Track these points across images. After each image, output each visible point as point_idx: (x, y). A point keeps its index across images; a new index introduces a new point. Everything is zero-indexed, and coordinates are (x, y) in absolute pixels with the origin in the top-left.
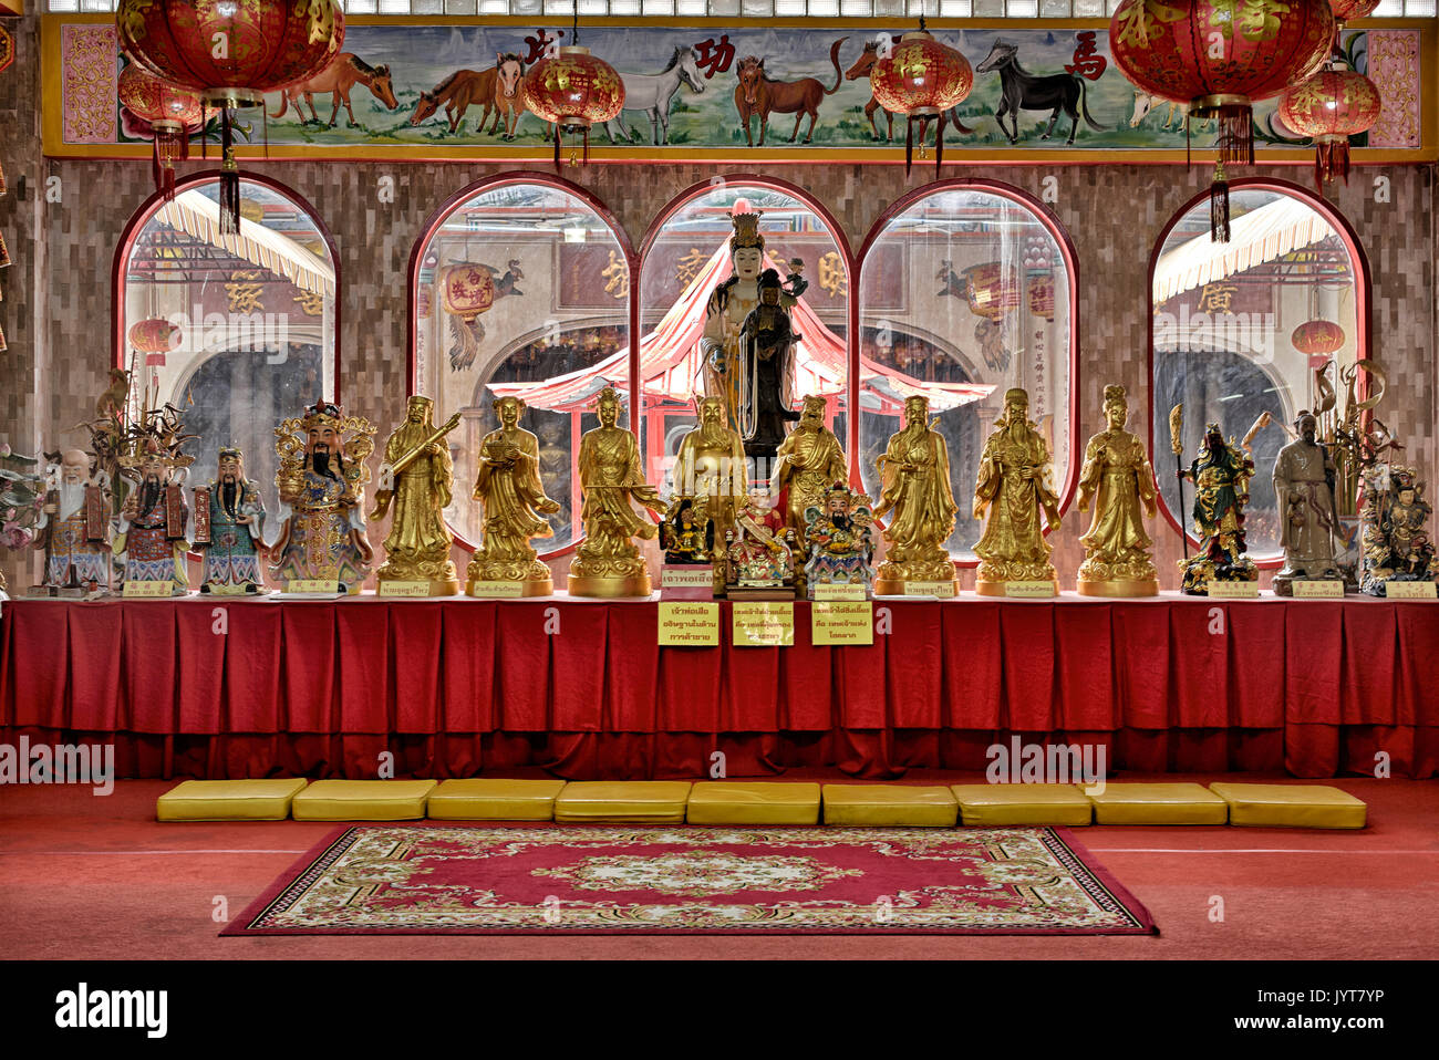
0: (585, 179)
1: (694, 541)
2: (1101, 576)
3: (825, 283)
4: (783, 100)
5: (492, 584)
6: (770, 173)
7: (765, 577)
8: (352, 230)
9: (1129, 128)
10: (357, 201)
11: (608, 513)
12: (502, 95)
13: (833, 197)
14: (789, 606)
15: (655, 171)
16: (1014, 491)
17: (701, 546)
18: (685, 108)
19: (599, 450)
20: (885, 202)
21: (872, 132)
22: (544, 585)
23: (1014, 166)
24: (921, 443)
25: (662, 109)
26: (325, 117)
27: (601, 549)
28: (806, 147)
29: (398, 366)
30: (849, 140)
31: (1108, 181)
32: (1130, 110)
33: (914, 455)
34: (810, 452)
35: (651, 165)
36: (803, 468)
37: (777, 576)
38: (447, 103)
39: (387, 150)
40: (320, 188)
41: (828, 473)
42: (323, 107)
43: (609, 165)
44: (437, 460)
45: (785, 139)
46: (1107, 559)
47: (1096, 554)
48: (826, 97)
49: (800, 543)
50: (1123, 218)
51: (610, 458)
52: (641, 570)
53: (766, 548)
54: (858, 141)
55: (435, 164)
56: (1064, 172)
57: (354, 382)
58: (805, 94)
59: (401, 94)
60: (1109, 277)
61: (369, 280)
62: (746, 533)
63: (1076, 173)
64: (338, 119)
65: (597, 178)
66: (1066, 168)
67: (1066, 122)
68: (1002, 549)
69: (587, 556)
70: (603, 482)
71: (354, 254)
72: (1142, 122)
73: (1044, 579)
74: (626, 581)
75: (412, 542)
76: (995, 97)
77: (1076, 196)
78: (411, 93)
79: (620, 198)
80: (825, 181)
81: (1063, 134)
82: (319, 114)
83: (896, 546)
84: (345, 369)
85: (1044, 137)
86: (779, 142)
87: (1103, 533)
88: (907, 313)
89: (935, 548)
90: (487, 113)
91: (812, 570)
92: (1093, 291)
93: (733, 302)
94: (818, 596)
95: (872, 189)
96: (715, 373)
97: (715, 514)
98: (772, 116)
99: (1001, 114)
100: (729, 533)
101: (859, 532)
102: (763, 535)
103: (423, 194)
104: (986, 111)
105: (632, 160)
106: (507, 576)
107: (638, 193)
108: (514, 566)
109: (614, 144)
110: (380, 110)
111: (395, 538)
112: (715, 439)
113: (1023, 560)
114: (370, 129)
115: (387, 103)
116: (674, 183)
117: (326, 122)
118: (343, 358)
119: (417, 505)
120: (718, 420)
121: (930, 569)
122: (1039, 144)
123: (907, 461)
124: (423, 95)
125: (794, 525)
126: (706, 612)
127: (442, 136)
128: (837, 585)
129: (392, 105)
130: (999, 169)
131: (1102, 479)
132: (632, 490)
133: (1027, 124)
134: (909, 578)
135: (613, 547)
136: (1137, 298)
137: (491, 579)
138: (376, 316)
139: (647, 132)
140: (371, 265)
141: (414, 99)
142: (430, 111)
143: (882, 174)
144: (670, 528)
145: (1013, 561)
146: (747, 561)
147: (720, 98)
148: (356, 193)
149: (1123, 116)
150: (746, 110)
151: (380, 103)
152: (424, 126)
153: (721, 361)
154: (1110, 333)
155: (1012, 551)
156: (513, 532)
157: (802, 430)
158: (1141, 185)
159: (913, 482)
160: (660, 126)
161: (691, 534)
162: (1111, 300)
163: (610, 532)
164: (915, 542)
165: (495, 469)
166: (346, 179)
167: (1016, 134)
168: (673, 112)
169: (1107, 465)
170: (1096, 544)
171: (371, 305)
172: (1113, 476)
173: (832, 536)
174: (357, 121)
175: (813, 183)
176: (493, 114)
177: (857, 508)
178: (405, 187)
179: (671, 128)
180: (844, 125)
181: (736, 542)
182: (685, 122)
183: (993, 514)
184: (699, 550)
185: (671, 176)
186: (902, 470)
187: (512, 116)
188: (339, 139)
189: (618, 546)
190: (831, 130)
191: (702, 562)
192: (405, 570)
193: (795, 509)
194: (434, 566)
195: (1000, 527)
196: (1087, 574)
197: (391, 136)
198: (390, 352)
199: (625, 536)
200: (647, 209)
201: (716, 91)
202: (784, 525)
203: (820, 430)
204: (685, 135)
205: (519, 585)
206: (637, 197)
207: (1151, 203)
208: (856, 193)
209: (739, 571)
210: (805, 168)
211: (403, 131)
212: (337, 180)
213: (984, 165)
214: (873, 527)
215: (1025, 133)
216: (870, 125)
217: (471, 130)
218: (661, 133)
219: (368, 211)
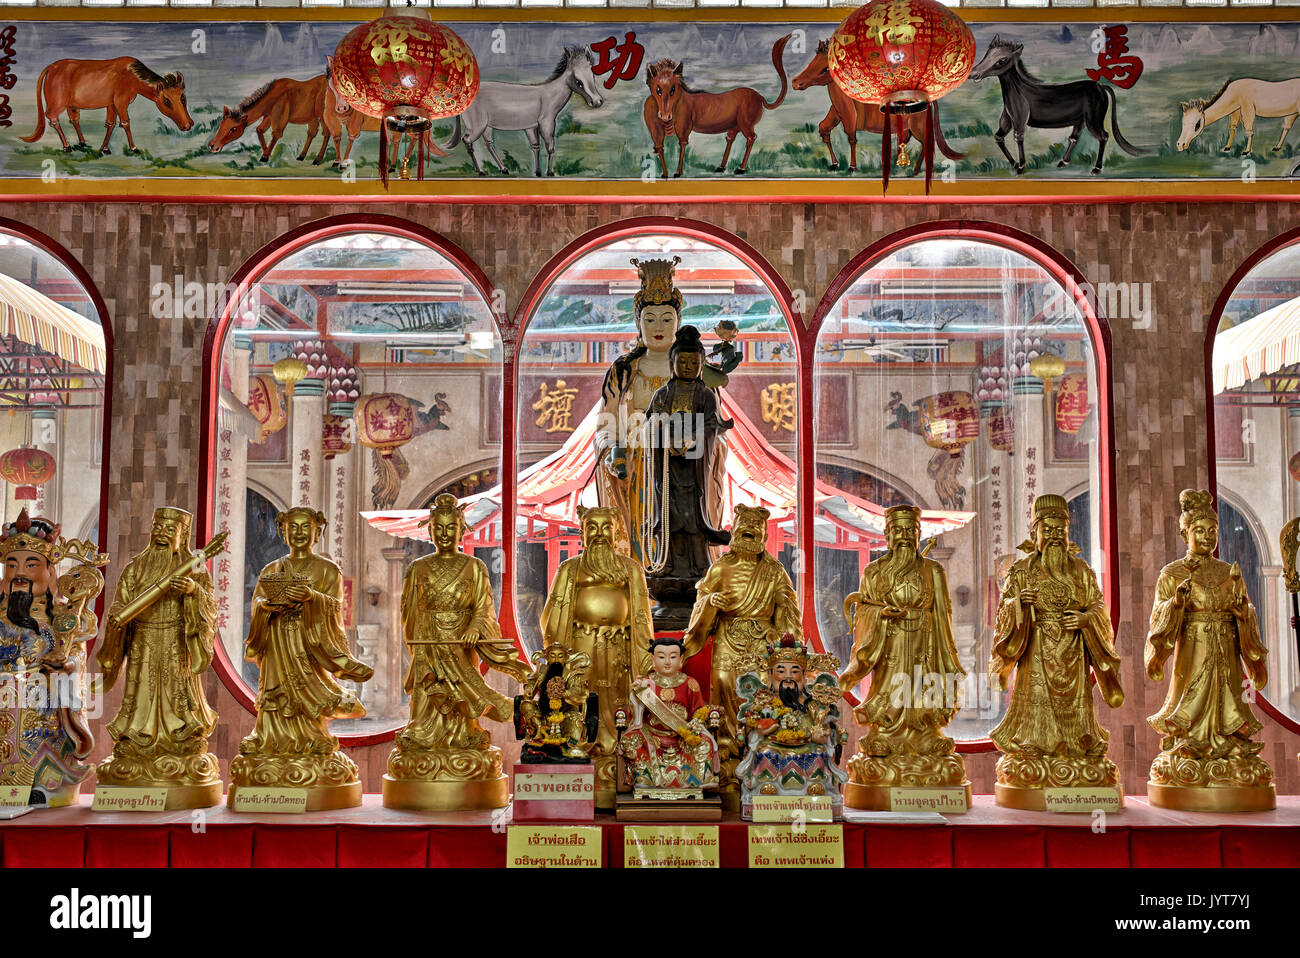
0: (444, 224)
1: (565, 727)
2: (1189, 778)
3: (767, 416)
4: (710, 115)
5: (261, 792)
6: (692, 214)
7: (675, 784)
8: (130, 293)
9: (1175, 151)
10: (138, 254)
11: (442, 682)
12: (333, 110)
13: (777, 244)
14: (713, 832)
15: (537, 212)
16: (1052, 647)
17: (577, 735)
18: (578, 128)
19: (430, 586)
20: (846, 252)
21: (829, 158)
22: (346, 792)
23: (1020, 204)
24: (911, 576)
25: (547, 128)
26: (94, 141)
27: (431, 738)
28: (739, 178)
29: (187, 475)
30: (798, 169)
31: (1148, 224)
32: (1177, 128)
33: (900, 594)
34: (745, 589)
35: (533, 204)
36: (734, 614)
37: (693, 782)
38: (258, 123)
39: (177, 185)
40: (90, 236)
41: (772, 621)
42: (92, 128)
43: (476, 205)
44: (189, 602)
45: (711, 169)
46: (1197, 752)
47: (1178, 744)
48: (767, 112)
49: (730, 728)
50: (1169, 273)
51: (447, 599)
52: (492, 768)
53: (677, 738)
54: (810, 169)
55: (244, 204)
56: (1087, 212)
57: (127, 495)
58: (738, 109)
59: (198, 111)
60: (1152, 352)
61: (151, 359)
62: (647, 713)
63: (1103, 213)
64: (112, 143)
65: (459, 223)
66: (1090, 206)
67: (1090, 143)
68: (1036, 736)
69: (411, 747)
70: (437, 636)
71: (131, 324)
72: (1193, 144)
73: (1102, 784)
74: (466, 787)
75: (149, 729)
76: (994, 111)
77: (1105, 244)
78: (210, 109)
79: (490, 249)
80: (766, 225)
81: (1086, 160)
82: (86, 137)
83: (876, 732)
84: (115, 478)
85: (1061, 164)
86: (703, 172)
87: (1188, 711)
88: (855, 447)
89: (934, 733)
90: (311, 135)
91: (749, 774)
92: (1130, 371)
93: (638, 381)
94: (757, 816)
95: (829, 235)
96: (613, 479)
97: (603, 683)
98: (695, 137)
99: (1001, 133)
100: (621, 714)
101: (821, 714)
102: (673, 718)
103: (226, 244)
104: (981, 129)
105: (505, 196)
106: (288, 779)
107: (515, 242)
108: (299, 763)
109: (482, 175)
110: (168, 132)
111: (125, 720)
112: (603, 570)
113: (1069, 753)
114: (155, 156)
115: (178, 121)
116: (562, 229)
117: (97, 147)
118: (112, 464)
119: (159, 669)
120: (608, 542)
121: (928, 768)
122: (1053, 173)
123: (890, 603)
124: (226, 112)
125: (723, 702)
126: (582, 842)
127: (250, 165)
128: (785, 797)
129: (185, 125)
130: (1001, 208)
131: (1183, 630)
132: (478, 647)
133: (1037, 146)
134: (896, 783)
135: (449, 733)
136: (1191, 380)
137: (261, 784)
138: (160, 406)
139: (526, 159)
140: (154, 338)
141: (215, 116)
142: (236, 133)
143: (841, 216)
144: (529, 707)
145: (1053, 755)
146: (648, 758)
147: (624, 114)
148: (136, 243)
149: (1167, 136)
150: (659, 129)
151: (169, 123)
152: (227, 152)
153: (620, 461)
154: (1155, 428)
155: (1051, 740)
156: (300, 711)
157: (734, 555)
158: (1192, 229)
159: (900, 636)
160: (544, 151)
161: (561, 717)
162: (1157, 383)
163: (445, 710)
164: (904, 726)
165: (274, 616)
166: (123, 224)
167: (1023, 161)
168: (561, 133)
169: (1191, 609)
170: (1177, 728)
171: (153, 392)
172: (1201, 626)
173: (778, 720)
174: (138, 146)
175: (750, 228)
176: (320, 137)
177: (816, 675)
178: (203, 235)
179: (559, 153)
180: (790, 149)
181: (631, 728)
182: (576, 147)
183: (1020, 683)
184: (574, 742)
185: (559, 221)
186: (883, 617)
187: (345, 139)
188: (113, 170)
189: (458, 730)
190: (774, 156)
191: (576, 761)
192: (134, 769)
193: (722, 675)
194: (179, 764)
195: (1032, 703)
196: (1165, 775)
197: (183, 166)
198: (177, 456)
199: (469, 718)
200: (526, 264)
201: (617, 105)
202: (707, 700)
203: (760, 556)
204: (577, 163)
205: (302, 793)
206: (513, 246)
207: (1206, 253)
208: (807, 242)
209: (635, 774)
210: (738, 208)
211: (199, 158)
212: (112, 226)
213: (979, 204)
214: (841, 704)
215: (1035, 158)
216: (826, 149)
217: (289, 158)
218: (545, 160)
219: (153, 268)
